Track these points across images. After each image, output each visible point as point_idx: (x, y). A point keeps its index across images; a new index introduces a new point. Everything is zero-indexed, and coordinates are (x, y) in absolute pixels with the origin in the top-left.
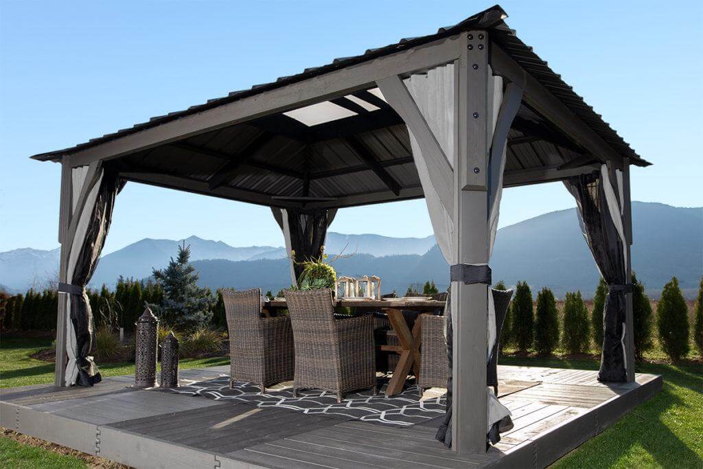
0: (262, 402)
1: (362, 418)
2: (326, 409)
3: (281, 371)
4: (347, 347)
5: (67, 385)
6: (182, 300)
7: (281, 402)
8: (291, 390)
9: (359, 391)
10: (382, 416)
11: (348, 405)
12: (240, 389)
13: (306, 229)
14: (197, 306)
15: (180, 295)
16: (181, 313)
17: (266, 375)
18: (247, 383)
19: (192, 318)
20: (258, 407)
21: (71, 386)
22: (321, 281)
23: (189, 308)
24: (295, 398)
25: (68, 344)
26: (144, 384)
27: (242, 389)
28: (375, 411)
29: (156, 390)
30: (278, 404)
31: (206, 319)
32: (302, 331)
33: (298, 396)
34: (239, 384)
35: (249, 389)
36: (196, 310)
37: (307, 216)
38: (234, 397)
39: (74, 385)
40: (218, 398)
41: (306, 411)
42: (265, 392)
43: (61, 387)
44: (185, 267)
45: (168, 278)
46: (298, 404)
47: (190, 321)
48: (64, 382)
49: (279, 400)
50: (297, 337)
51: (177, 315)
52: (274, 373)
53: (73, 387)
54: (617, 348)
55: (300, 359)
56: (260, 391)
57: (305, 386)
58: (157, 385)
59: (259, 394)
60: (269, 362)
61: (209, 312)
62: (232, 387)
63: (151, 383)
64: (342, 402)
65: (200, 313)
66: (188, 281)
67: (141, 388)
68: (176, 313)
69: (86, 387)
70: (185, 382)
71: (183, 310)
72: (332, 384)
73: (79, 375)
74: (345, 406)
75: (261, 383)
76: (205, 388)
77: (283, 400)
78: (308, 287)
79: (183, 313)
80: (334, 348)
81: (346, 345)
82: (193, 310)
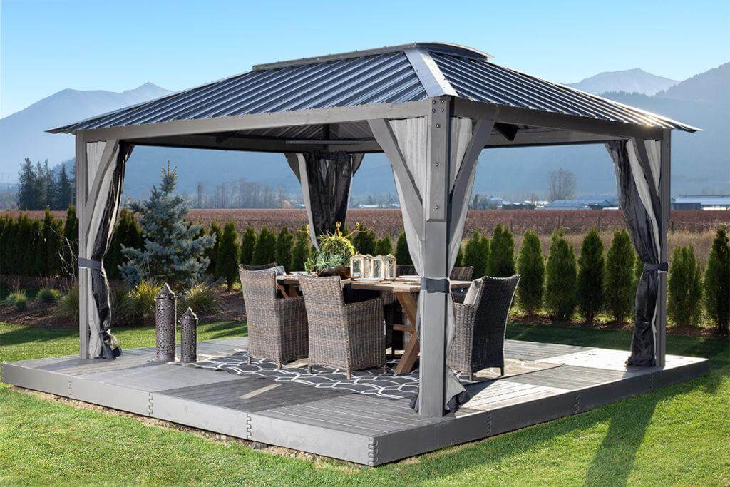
0: (279, 378)
1: (363, 392)
2: (335, 384)
3: (297, 349)
4: (356, 329)
5: (91, 357)
6: (169, 243)
7: (296, 377)
8: (306, 366)
9: (369, 369)
10: (380, 392)
11: (356, 382)
12: (258, 365)
13: (327, 177)
14: (190, 252)
15: (167, 237)
16: (170, 261)
17: (282, 352)
18: (264, 359)
19: (183, 267)
20: (275, 382)
21: (96, 358)
22: (337, 256)
23: (179, 254)
24: (309, 374)
25: (91, 318)
26: (165, 359)
27: (260, 365)
28: (376, 387)
29: (178, 364)
30: (294, 379)
31: (202, 268)
32: (315, 313)
33: (312, 372)
34: (256, 360)
35: (266, 365)
36: (187, 257)
37: (327, 161)
38: (253, 372)
39: (98, 358)
40: (239, 373)
41: (317, 386)
42: (281, 368)
43: (86, 360)
44: (171, 196)
45: (149, 212)
46: (312, 380)
47: (181, 272)
48: (88, 355)
49: (295, 376)
50: (311, 318)
51: (164, 264)
52: (289, 350)
53: (97, 360)
54: (646, 331)
55: (314, 339)
56: (276, 367)
57: (318, 364)
58: (177, 359)
59: (276, 370)
60: (284, 340)
61: (205, 258)
62: (250, 363)
63: (172, 357)
64: (351, 379)
65: (193, 261)
66: (176, 216)
67: (164, 362)
68: (163, 261)
69: (110, 360)
70: (204, 356)
71: (172, 257)
72: (341, 363)
73: (102, 348)
74: (352, 382)
75: (278, 360)
76: (224, 364)
77: (298, 376)
78: (323, 263)
79: (172, 262)
80: (343, 330)
81: (355, 328)
82: (183, 256)
